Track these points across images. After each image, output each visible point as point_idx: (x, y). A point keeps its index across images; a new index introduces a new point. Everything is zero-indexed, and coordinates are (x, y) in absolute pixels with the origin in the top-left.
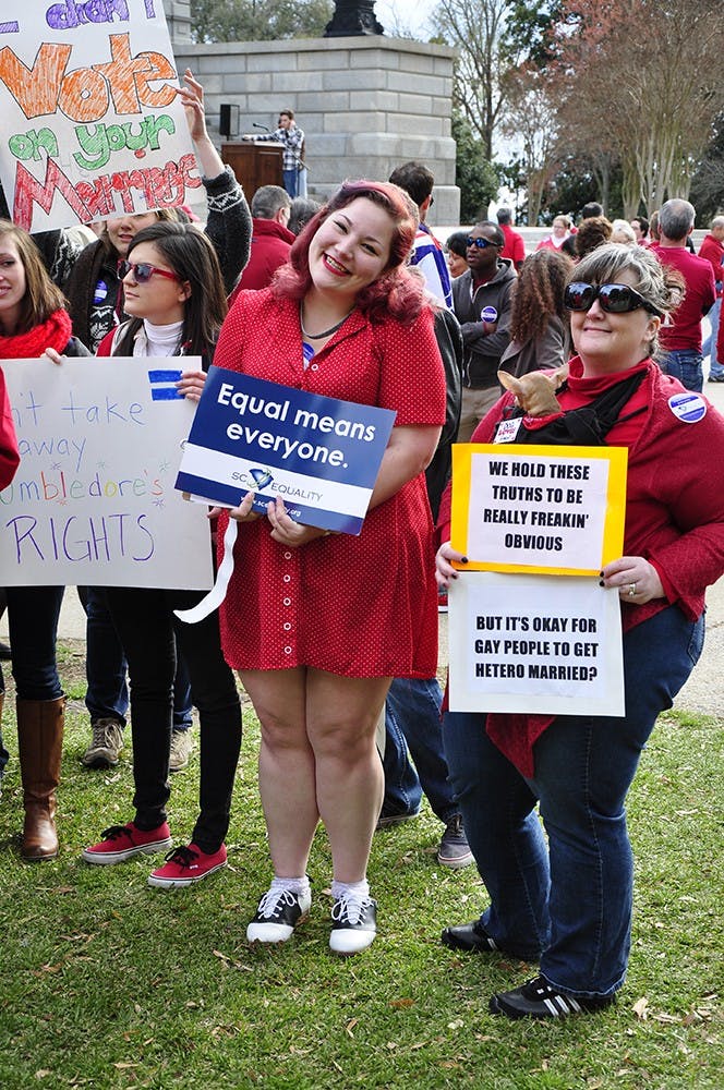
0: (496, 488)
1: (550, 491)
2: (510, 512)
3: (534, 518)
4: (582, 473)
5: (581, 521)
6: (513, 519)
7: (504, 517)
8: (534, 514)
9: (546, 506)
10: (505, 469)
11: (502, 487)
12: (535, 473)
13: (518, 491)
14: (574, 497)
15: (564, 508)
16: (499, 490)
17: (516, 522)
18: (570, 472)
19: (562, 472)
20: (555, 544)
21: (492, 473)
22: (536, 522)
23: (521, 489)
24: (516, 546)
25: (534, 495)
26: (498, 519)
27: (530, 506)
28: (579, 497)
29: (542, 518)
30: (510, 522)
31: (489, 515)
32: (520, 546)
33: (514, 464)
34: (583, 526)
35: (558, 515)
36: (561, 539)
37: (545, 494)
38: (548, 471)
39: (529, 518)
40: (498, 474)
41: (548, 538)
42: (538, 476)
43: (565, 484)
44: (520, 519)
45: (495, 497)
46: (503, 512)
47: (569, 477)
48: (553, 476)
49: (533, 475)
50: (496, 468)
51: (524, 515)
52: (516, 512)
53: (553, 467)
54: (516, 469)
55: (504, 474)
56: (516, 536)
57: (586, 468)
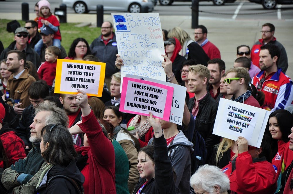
0: (69, 71)
1: (85, 73)
2: (73, 78)
3: (80, 80)
4: (93, 68)
5: (93, 81)
6: (74, 80)
7: (71, 79)
8: (80, 78)
9: (83, 77)
10: (72, 66)
11: (71, 71)
12: (81, 68)
13: (75, 72)
14: (91, 75)
15: (88, 77)
16: (70, 72)
18: (90, 68)
19: (88, 68)
20: (86, 87)
21: (68, 67)
22: (81, 81)
23: (76, 72)
24: (74, 87)
25: (80, 74)
26: (69, 80)
28: (93, 75)
30: (73, 81)
31: (67, 79)
32: (76, 87)
33: (75, 65)
34: (93, 83)
35: (87, 79)
36: (87, 86)
37: (83, 73)
38: (84, 67)
39: (78, 80)
40: (70, 67)
41: (84, 85)
43: (89, 71)
44: (76, 80)
45: (69, 74)
46: (71, 78)
47: (90, 69)
48: (85, 69)
50: (69, 66)
51: (77, 79)
52: (75, 78)
53: (85, 66)
54: (75, 66)
55: (72, 68)
56: (75, 84)
57: (95, 67)
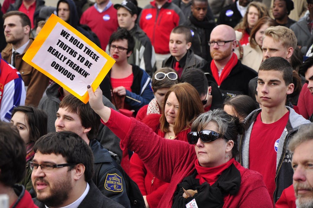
0: (60, 41)
1: (80, 56)
2: (60, 54)
3: (68, 62)
4: (96, 58)
5: (86, 75)
6: (60, 57)
7: (57, 54)
8: (69, 60)
9: (75, 60)
10: (68, 36)
11: (62, 43)
12: (79, 46)
13: (68, 48)
14: (88, 64)
15: (82, 65)
16: (60, 43)
17: (60, 59)
18: (91, 54)
19: (89, 52)
20: (71, 77)
21: (61, 34)
22: (69, 64)
23: (70, 48)
24: (55, 68)
25: (73, 54)
26: (54, 53)
27: (69, 57)
28: (90, 65)
29: (71, 64)
30: (58, 57)
31: (51, 49)
32: (57, 69)
33: (72, 37)
34: (85, 77)
35: (78, 67)
36: (74, 76)
37: (77, 56)
38: (84, 48)
39: (66, 61)
40: (64, 36)
41: (70, 73)
42: (79, 48)
43: (88, 58)
44: (63, 59)
45: (57, 44)
46: (57, 52)
47: (90, 56)
48: (84, 51)
49: (77, 46)
50: (64, 33)
51: (65, 58)
52: (62, 56)
53: (86, 48)
54: (72, 39)
55: (66, 38)
56: (57, 64)
57: (98, 57)
